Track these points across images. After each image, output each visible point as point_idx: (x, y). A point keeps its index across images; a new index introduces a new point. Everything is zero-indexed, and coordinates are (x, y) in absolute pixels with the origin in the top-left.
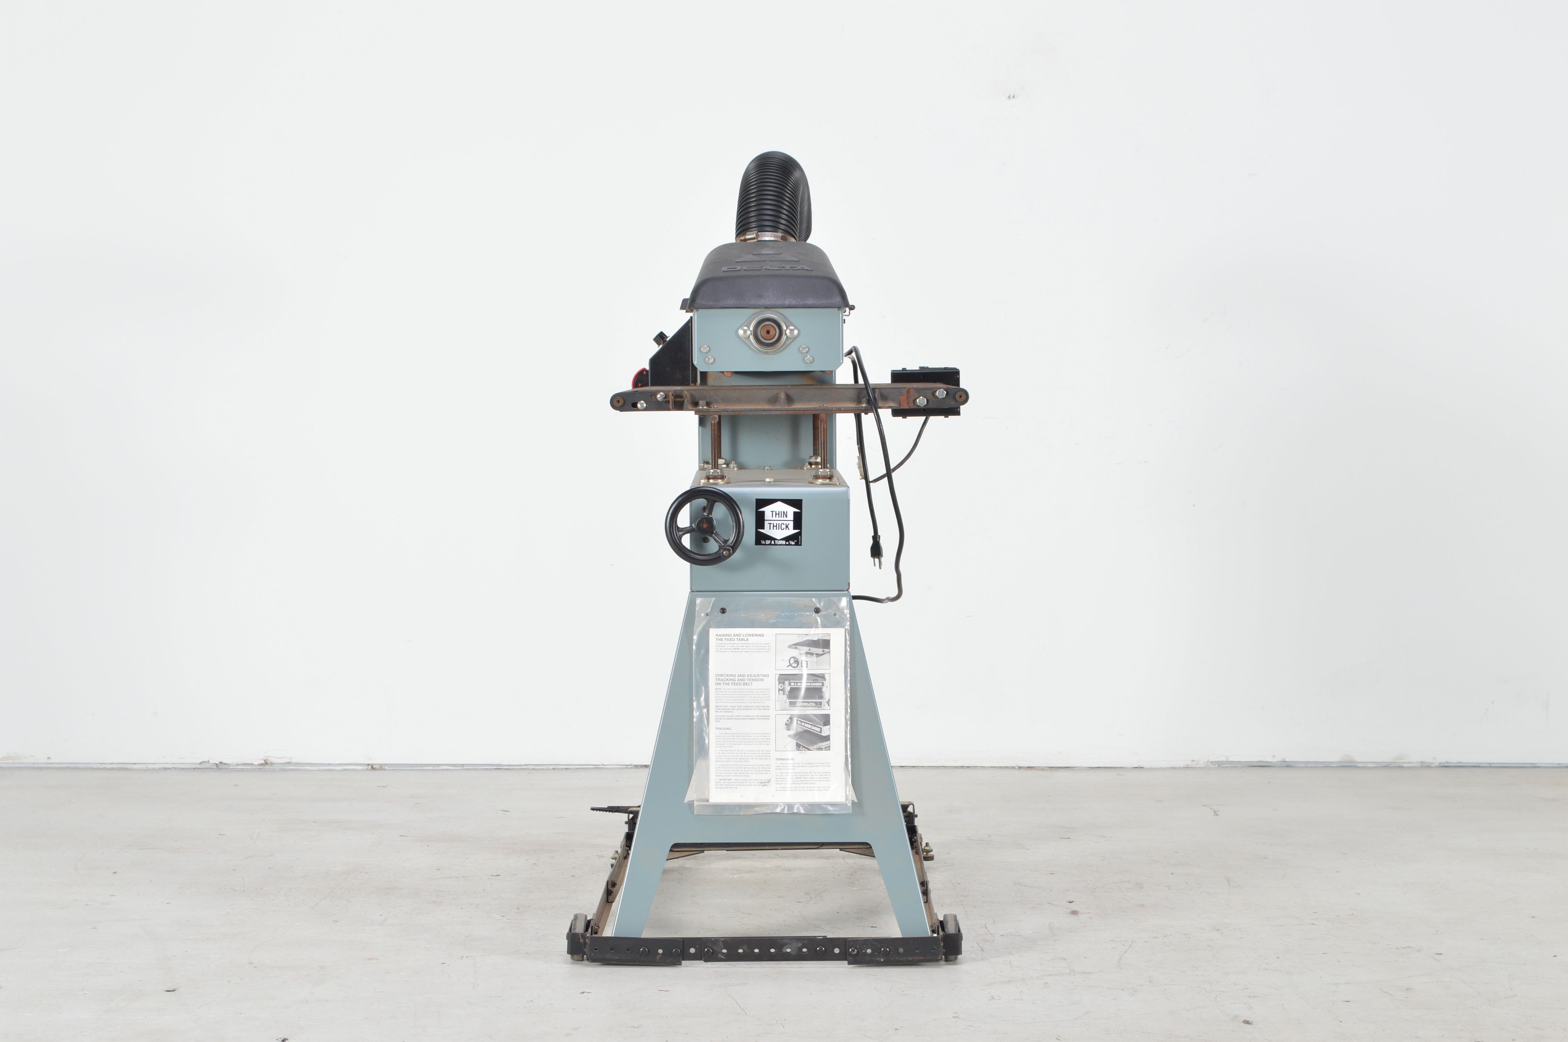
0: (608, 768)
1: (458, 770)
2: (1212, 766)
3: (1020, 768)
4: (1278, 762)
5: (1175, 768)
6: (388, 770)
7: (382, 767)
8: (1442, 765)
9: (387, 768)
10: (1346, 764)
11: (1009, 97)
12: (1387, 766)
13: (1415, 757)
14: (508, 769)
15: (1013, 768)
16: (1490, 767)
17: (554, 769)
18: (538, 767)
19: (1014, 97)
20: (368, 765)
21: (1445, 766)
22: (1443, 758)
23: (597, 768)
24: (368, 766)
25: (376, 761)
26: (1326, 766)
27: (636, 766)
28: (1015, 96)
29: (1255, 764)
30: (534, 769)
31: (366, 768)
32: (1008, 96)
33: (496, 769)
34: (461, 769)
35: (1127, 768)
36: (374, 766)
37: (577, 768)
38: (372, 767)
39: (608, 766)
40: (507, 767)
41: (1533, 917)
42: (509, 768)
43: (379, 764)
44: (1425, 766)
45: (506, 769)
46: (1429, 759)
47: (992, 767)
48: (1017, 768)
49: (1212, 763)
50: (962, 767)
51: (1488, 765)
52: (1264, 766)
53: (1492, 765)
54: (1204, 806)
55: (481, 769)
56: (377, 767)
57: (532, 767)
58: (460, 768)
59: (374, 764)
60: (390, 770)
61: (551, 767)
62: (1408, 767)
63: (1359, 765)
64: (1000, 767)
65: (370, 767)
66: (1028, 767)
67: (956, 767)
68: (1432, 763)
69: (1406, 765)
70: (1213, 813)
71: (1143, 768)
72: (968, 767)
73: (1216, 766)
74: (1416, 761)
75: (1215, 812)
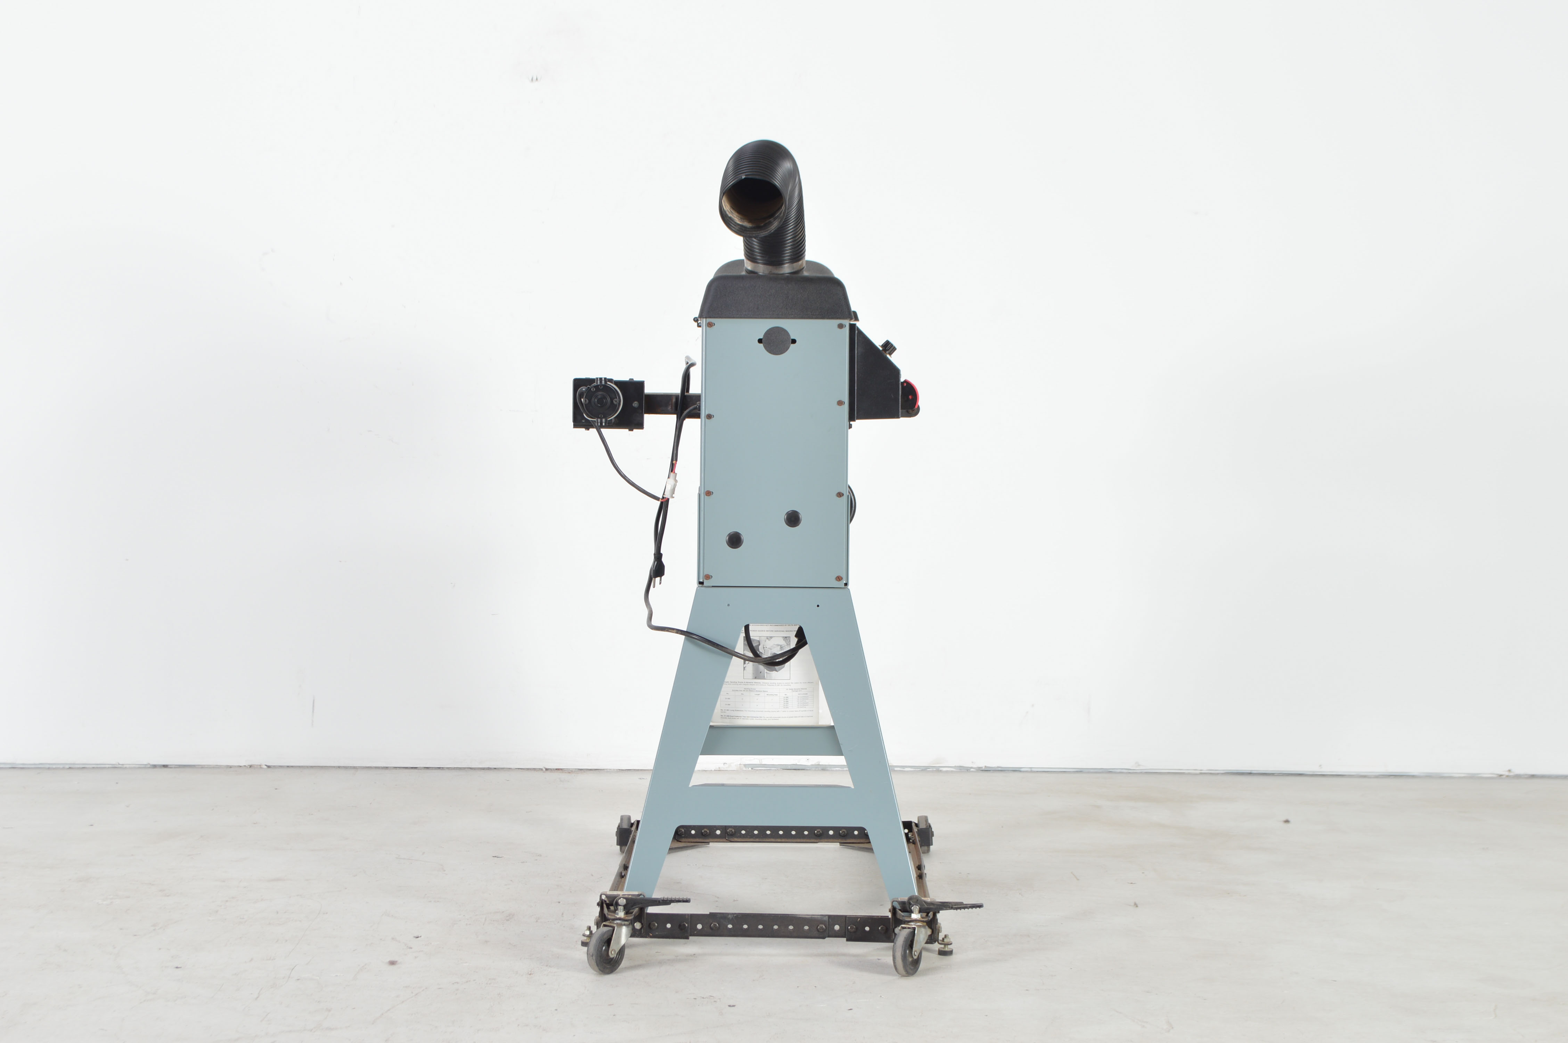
0: (126, 767)
2: (744, 769)
3: (547, 769)
4: (812, 765)
5: (706, 771)
8: (981, 769)
12: (924, 770)
13: (953, 761)
15: (541, 769)
16: (1032, 772)
17: (70, 768)
18: (54, 767)
19: (537, 79)
21: (987, 770)
22: (982, 764)
23: (114, 767)
27: (155, 766)
28: (539, 79)
29: (789, 767)
32: (531, 79)
39: (125, 766)
44: (964, 770)
47: (519, 769)
48: (544, 770)
49: (745, 765)
50: (489, 769)
51: (1029, 770)
52: (799, 770)
53: (1033, 770)
57: (47, 766)
61: (67, 766)
62: (947, 772)
63: (896, 769)
64: (528, 769)
66: (557, 769)
67: (483, 769)
68: (972, 768)
69: (944, 769)
72: (495, 768)
73: (750, 769)
74: (954, 766)
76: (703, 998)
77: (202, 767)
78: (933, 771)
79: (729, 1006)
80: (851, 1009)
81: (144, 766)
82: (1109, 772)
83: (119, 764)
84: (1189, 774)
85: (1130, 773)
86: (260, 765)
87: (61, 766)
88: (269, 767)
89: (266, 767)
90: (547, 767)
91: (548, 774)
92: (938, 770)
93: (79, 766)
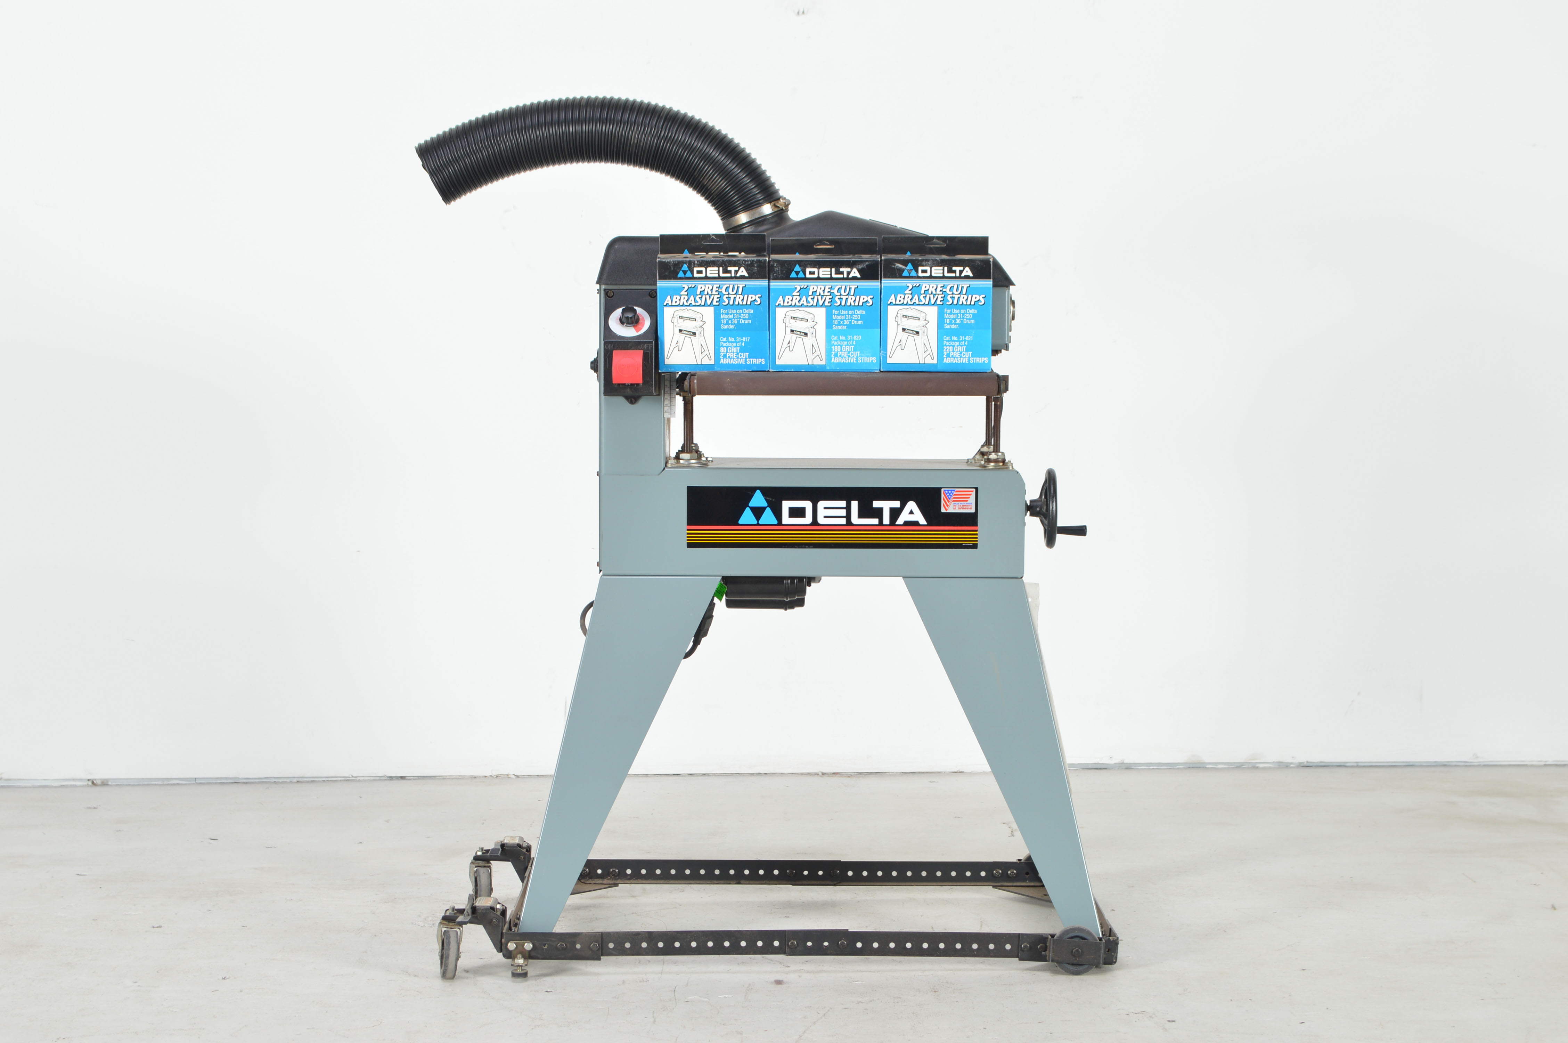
0: (359, 780)
1: (189, 784)
3: (823, 774)
4: (1115, 764)
6: (111, 786)
7: (105, 783)
8: (1302, 765)
9: (110, 783)
10: (1194, 766)
11: (798, 13)
12: (1239, 767)
13: (1271, 757)
14: (246, 783)
15: (817, 774)
16: (1358, 766)
17: (298, 781)
18: (280, 781)
19: (803, 12)
20: (89, 780)
21: (1307, 766)
22: (1303, 759)
23: (347, 780)
24: (88, 782)
25: (98, 776)
26: (1172, 767)
27: (391, 778)
28: (805, 12)
29: (1090, 767)
30: (275, 782)
31: (85, 783)
32: (796, 13)
33: (232, 783)
34: (193, 784)
35: (945, 772)
36: (95, 782)
37: (324, 781)
38: (93, 783)
39: (359, 778)
40: (245, 781)
41: (1304, 970)
42: (247, 781)
43: (101, 779)
44: (1283, 766)
45: (244, 783)
46: (1288, 760)
47: (792, 773)
48: (821, 774)
50: (759, 774)
51: (1355, 764)
52: (1100, 769)
53: (1360, 764)
54: (1004, 824)
55: (216, 783)
56: (99, 782)
57: (273, 780)
58: (192, 782)
59: (95, 780)
60: (114, 785)
61: (295, 780)
62: (1264, 768)
63: (1208, 766)
64: (802, 774)
65: (90, 783)
66: (834, 773)
67: (752, 774)
68: (1291, 763)
69: (1261, 765)
70: (1010, 832)
71: (963, 772)
72: (766, 774)
74: (1272, 761)
75: (1012, 832)
76: (1136, 1014)
77: (443, 778)
78: (1248, 768)
79: (1169, 1021)
80: (1303, 1023)
81: (378, 778)
82: (1444, 765)
83: (353, 777)
84: (1532, 766)
85: (1467, 766)
86: (508, 775)
87: (288, 780)
88: (517, 776)
89: (514, 777)
90: (824, 772)
91: (826, 778)
92: (1254, 767)
93: (308, 780)
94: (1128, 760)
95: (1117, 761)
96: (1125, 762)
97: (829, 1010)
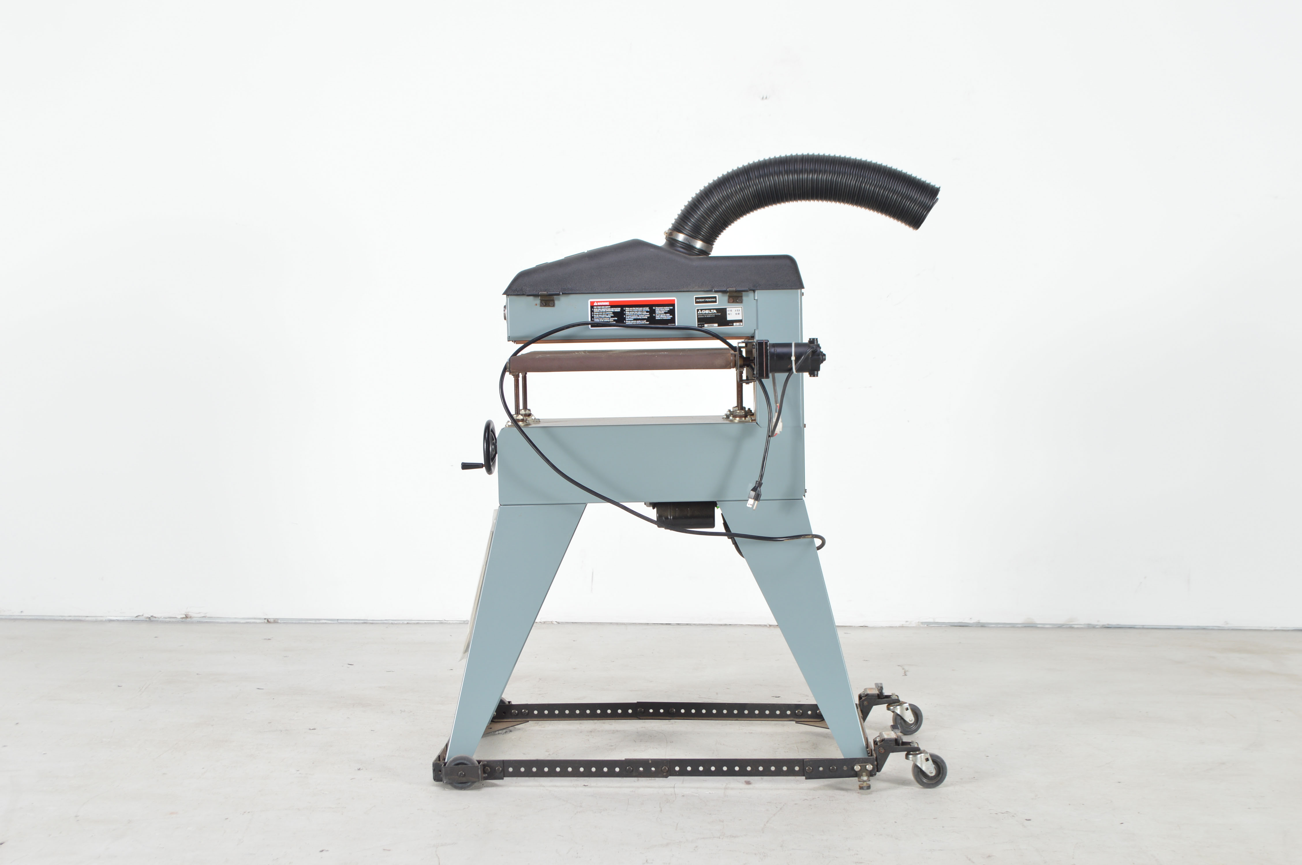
1: (333, 623)
2: (922, 626)
3: (770, 626)
4: (974, 623)
5: (892, 627)
6: (280, 623)
7: (276, 621)
8: (1105, 626)
9: (279, 621)
10: (1028, 625)
11: (763, 98)
12: (1060, 627)
13: (1083, 620)
14: (372, 623)
15: (766, 626)
16: (1143, 628)
17: (408, 623)
18: (396, 622)
19: (766, 98)
20: (265, 619)
21: (1107, 627)
22: (1105, 622)
23: (441, 623)
24: (264, 620)
25: (271, 616)
26: (1013, 626)
28: (768, 97)
29: (956, 625)
30: (392, 623)
31: (263, 621)
33: (363, 623)
34: (336, 623)
35: (855, 627)
36: (269, 620)
37: (425, 623)
38: (268, 621)
39: (449, 622)
40: (371, 622)
41: (1119, 782)
42: (373, 622)
43: (273, 619)
44: (1091, 627)
45: (371, 623)
46: (1094, 622)
47: (749, 625)
48: (768, 626)
49: (922, 623)
50: (725, 625)
51: (1141, 627)
52: (963, 626)
53: (1145, 627)
54: (899, 666)
55: (352, 623)
56: (272, 621)
57: (391, 622)
58: (336, 622)
59: (270, 619)
60: (282, 623)
61: (406, 622)
62: (1078, 628)
63: (1038, 626)
64: (755, 625)
65: (266, 621)
67: (721, 625)
68: (1097, 625)
69: (1076, 626)
70: (904, 672)
71: (867, 626)
72: (730, 625)
73: (926, 625)
74: (1084, 623)
75: (905, 672)
76: (1002, 813)
78: (1067, 628)
79: (1026, 820)
80: (1122, 823)
81: (463, 622)
82: (1204, 629)
83: (445, 621)
84: (1266, 630)
85: (1220, 629)
86: (552, 622)
87: (401, 622)
88: (558, 623)
89: (556, 623)
90: (771, 624)
91: (772, 628)
92: (1071, 628)
93: (414, 622)
94: (983, 620)
95: (975, 621)
96: (981, 622)
97: (784, 805)
